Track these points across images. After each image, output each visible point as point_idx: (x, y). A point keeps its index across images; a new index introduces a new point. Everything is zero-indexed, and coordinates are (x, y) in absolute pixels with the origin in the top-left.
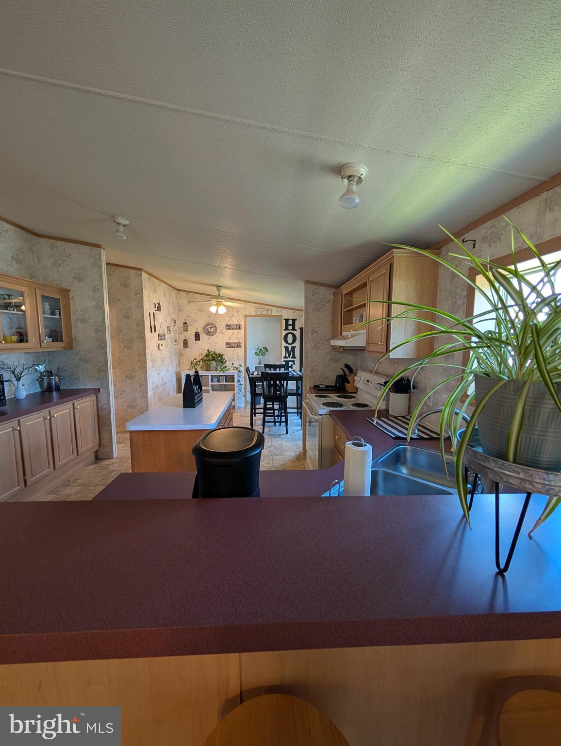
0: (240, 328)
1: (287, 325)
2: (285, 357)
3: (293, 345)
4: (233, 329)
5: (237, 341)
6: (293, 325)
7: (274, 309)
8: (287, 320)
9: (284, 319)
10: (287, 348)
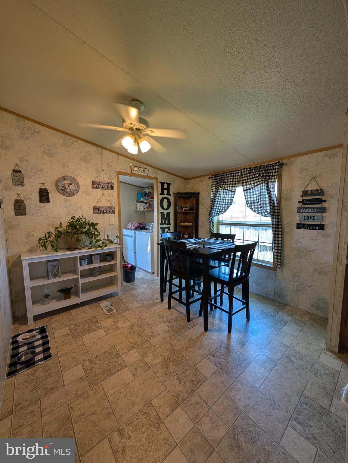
0: (112, 188)
1: (163, 189)
2: (162, 224)
3: (168, 211)
4: (103, 188)
5: (109, 205)
6: (168, 189)
7: (151, 170)
8: (162, 184)
9: (160, 182)
10: (162, 213)
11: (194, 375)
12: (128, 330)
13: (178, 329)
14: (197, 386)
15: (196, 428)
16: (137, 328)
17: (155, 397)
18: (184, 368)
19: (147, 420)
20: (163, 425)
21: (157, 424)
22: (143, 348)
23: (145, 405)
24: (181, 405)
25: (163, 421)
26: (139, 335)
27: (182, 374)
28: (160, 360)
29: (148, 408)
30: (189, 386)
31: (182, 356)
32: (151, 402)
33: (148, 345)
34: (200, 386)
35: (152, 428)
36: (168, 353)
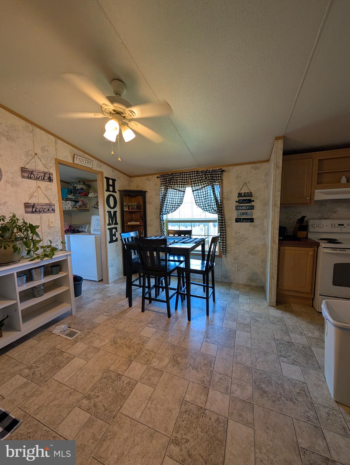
0: (50, 180)
1: (108, 185)
2: (109, 224)
3: (115, 210)
4: (37, 179)
5: (48, 202)
6: (113, 186)
8: (108, 179)
9: (106, 178)
10: (109, 212)
11: (204, 359)
12: (112, 347)
13: (164, 326)
14: (211, 366)
15: (233, 398)
16: (121, 341)
17: (185, 393)
18: (192, 357)
19: (192, 416)
20: (207, 411)
21: (202, 414)
22: (142, 356)
23: (180, 405)
24: (210, 387)
25: (206, 408)
26: (129, 347)
27: (194, 363)
28: (167, 361)
29: (186, 406)
30: (206, 369)
31: (184, 349)
32: (184, 399)
33: (146, 352)
34: (214, 365)
35: (200, 420)
36: (170, 351)
